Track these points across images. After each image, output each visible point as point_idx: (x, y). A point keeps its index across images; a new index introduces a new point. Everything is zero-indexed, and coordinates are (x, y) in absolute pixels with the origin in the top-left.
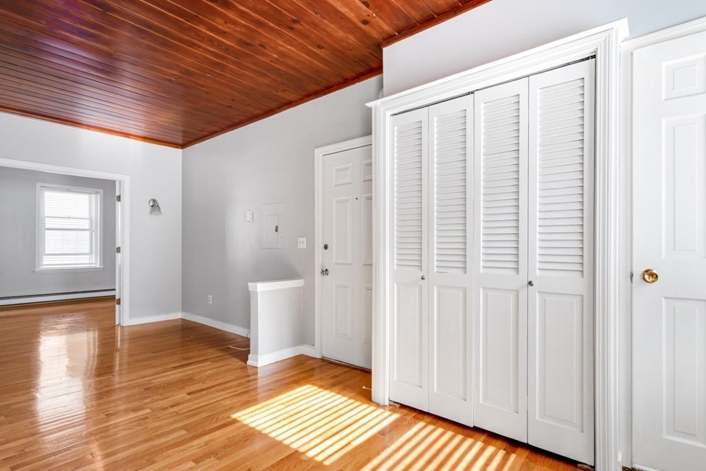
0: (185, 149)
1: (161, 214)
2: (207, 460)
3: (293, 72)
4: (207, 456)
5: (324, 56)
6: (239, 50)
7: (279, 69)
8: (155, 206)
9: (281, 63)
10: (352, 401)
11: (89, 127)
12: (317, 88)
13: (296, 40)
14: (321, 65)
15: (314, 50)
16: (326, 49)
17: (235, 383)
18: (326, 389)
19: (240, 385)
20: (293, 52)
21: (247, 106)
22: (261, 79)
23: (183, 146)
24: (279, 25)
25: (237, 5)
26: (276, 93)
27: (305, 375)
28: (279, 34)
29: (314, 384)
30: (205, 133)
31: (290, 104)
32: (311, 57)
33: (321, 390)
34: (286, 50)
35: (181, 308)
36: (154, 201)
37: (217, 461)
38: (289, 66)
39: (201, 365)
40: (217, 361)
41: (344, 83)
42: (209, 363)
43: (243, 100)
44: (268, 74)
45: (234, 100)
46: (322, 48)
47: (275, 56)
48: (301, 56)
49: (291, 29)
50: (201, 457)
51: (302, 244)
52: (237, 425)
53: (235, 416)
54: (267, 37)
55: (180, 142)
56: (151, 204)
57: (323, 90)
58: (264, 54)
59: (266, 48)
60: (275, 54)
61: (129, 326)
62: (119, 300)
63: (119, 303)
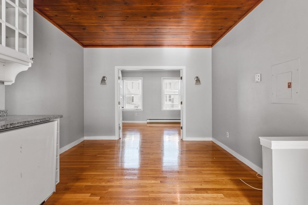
0: (213, 47)
1: (201, 84)
8: (198, 80)
11: (169, 46)
23: (211, 45)
35: (212, 136)
36: (197, 77)
56: (196, 79)
61: (186, 141)
62: (182, 127)
63: (182, 129)
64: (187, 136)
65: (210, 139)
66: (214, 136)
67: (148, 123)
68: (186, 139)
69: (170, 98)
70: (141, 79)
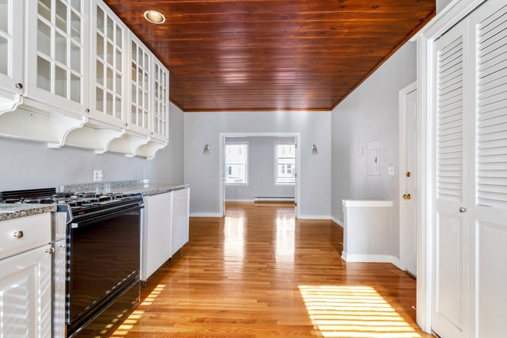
0: (333, 110)
1: (317, 153)
2: (264, 303)
3: (367, 36)
4: (266, 301)
5: (384, 12)
6: (320, 39)
7: (356, 39)
8: (315, 149)
9: (354, 33)
10: (396, 314)
12: (398, 39)
13: (352, 13)
14: (387, 20)
15: (373, 12)
16: (382, 6)
17: (322, 267)
18: (382, 295)
19: (323, 269)
20: (356, 22)
21: (352, 72)
22: (348, 51)
24: (333, 10)
25: (299, 13)
26: (366, 56)
27: (375, 278)
28: (338, 15)
29: (375, 288)
30: (339, 98)
31: (383, 59)
32: (374, 18)
33: (378, 294)
34: (350, 23)
35: (331, 214)
37: (267, 307)
38: (361, 33)
39: (313, 250)
40: (325, 250)
41: (420, 24)
42: (319, 250)
43: (347, 69)
44: (350, 45)
45: (340, 71)
46: (378, 7)
47: (346, 31)
48: (365, 22)
49: (343, 7)
50: (263, 301)
51: (391, 171)
52: (297, 292)
53: (300, 287)
54: (332, 22)
55: (330, 106)
56: (312, 148)
57: (405, 38)
58: (338, 34)
59: (336, 29)
60: (345, 30)
61: (300, 219)
62: (296, 204)
63: (296, 205)
64: (301, 214)
65: (329, 217)
66: (333, 214)
67: (256, 202)
68: (300, 217)
69: (289, 169)
70: (247, 144)
